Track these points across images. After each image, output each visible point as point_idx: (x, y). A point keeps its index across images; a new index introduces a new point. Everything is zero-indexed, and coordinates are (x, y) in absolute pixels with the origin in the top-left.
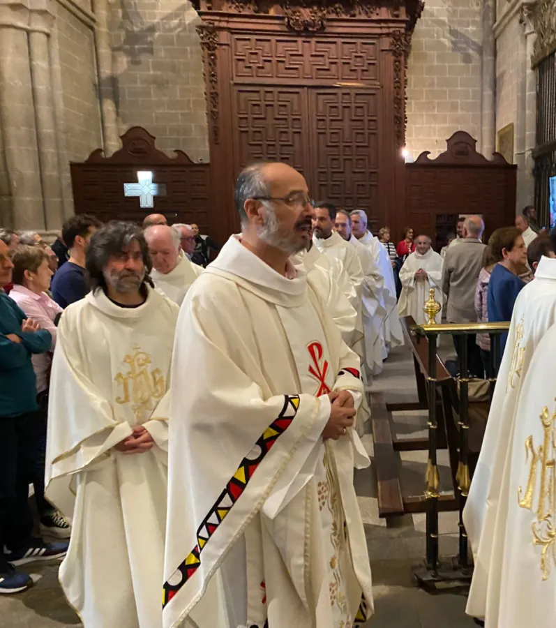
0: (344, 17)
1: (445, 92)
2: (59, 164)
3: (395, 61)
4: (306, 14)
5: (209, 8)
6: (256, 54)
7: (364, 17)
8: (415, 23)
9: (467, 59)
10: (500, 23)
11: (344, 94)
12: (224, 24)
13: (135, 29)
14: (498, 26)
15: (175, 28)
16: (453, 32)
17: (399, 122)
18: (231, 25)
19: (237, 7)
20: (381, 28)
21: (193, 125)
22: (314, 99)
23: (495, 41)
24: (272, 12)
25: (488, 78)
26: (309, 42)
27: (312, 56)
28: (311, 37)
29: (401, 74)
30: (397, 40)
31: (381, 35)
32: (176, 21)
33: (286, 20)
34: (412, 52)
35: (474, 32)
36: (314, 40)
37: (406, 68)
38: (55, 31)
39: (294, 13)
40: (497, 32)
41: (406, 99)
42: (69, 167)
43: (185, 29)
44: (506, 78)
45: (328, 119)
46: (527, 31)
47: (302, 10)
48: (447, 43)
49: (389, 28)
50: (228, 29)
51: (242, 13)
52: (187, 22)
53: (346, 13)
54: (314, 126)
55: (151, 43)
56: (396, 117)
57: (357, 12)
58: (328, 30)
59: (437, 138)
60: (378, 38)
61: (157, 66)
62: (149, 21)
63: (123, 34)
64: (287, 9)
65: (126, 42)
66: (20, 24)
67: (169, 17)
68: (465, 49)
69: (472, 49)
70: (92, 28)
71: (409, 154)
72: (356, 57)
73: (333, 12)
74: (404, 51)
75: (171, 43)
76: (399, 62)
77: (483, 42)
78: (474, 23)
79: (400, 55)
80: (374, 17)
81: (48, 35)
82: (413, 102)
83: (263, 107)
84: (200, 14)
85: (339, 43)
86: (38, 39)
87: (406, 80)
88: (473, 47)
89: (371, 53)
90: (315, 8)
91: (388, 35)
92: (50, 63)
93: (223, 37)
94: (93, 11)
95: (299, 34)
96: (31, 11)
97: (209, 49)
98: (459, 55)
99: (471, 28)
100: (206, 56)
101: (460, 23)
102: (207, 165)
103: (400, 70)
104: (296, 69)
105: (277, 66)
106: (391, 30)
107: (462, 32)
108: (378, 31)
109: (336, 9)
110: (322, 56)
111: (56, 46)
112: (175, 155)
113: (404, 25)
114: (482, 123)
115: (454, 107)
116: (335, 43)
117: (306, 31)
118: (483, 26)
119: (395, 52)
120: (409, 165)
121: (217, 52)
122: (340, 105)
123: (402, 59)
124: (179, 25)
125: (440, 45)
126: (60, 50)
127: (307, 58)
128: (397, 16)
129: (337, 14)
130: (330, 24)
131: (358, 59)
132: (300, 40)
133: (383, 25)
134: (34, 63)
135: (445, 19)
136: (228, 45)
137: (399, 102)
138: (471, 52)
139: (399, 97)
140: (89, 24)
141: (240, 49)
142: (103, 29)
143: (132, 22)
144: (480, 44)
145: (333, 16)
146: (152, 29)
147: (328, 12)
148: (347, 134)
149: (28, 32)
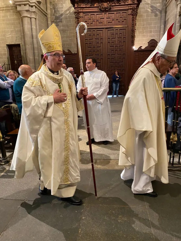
0: (117, 4)
1: (148, 27)
2: (38, 55)
3: (132, 18)
4: (105, 5)
5: (78, 6)
6: (90, 19)
7: (123, 4)
8: (140, 4)
9: (156, 15)
10: (169, 1)
11: (116, 30)
12: (81, 11)
13: (57, 15)
14: (168, 3)
15: (68, 14)
16: (152, 7)
17: (133, 37)
18: (83, 11)
19: (85, 5)
20: (129, 7)
21: (72, 43)
22: (107, 32)
23: (166, 8)
24: (95, 5)
25: (163, 21)
26: (106, 14)
27: (107, 18)
28: (107, 12)
29: (134, 22)
30: (133, 10)
31: (128, 9)
32: (68, 12)
33: (99, 7)
34: (138, 14)
35: (159, 6)
36: (108, 13)
37: (136, 19)
38: (37, 17)
39: (102, 5)
40: (167, 5)
41: (135, 30)
42: (41, 56)
43: (70, 14)
44: (169, 20)
45: (111, 38)
46: (178, 3)
47: (104, 4)
48: (149, 10)
49: (131, 7)
50: (83, 12)
51: (87, 6)
52: (71, 12)
53: (118, 3)
54: (107, 41)
55: (62, 19)
56: (132, 36)
57: (121, 3)
58: (112, 9)
59: (144, 42)
60: (127, 10)
61: (63, 26)
62: (61, 13)
63: (54, 17)
64: (100, 4)
65: (55, 20)
66: (29, 16)
67: (66, 11)
68: (155, 12)
69: (158, 12)
70: (46, 16)
71: (135, 48)
72: (120, 17)
73: (114, 3)
74: (136, 14)
75: (67, 19)
76: (134, 18)
77: (162, 9)
78: (159, 3)
79: (134, 15)
80: (127, 3)
81: (36, 19)
82: (137, 31)
83: (92, 35)
84: (75, 8)
85: (115, 13)
86: (33, 20)
87: (136, 24)
88: (159, 11)
89: (125, 16)
90: (108, 3)
91: (130, 9)
92: (36, 27)
93: (81, 15)
94: (46, 11)
95: (103, 11)
96: (31, 12)
97: (77, 19)
98: (153, 14)
99: (158, 5)
100: (76, 21)
101: (154, 3)
102: (76, 54)
103: (134, 21)
104: (102, 23)
105: (96, 22)
106: (132, 7)
107: (155, 6)
108: (128, 8)
109: (114, 2)
110: (110, 18)
111: (37, 22)
112: (68, 51)
113: (136, 5)
114: (160, 37)
115: (151, 32)
116: (114, 13)
117: (105, 10)
118: (162, 3)
119: (132, 14)
120: (135, 51)
121: (79, 19)
122: (115, 33)
123: (135, 17)
124: (69, 13)
125: (147, 11)
126: (39, 23)
127: (105, 19)
128: (134, 2)
129: (115, 3)
130: (113, 7)
131: (121, 18)
132: (103, 13)
133: (129, 6)
134: (32, 27)
135: (149, 2)
136: (82, 17)
137: (133, 31)
138: (157, 13)
139: (133, 29)
140: (45, 15)
141: (86, 18)
142: (49, 16)
143: (56, 13)
144: (161, 10)
145: (114, 5)
146: (62, 15)
147: (112, 3)
148: (116, 43)
149: (31, 18)
